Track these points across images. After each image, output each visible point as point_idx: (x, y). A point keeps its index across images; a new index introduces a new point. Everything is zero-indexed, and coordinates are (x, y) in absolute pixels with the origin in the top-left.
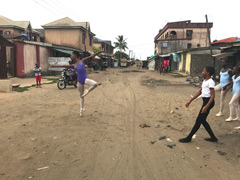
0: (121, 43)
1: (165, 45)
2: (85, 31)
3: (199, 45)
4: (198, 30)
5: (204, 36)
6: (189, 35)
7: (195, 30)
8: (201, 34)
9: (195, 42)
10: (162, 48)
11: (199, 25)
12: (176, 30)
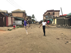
0: (33, 17)
1: (47, 17)
2: (24, 13)
3: (56, 17)
4: (56, 12)
5: (58, 14)
6: (54, 14)
7: (55, 12)
8: (57, 13)
9: (55, 16)
10: (46, 18)
11: (56, 11)
12: (50, 12)
